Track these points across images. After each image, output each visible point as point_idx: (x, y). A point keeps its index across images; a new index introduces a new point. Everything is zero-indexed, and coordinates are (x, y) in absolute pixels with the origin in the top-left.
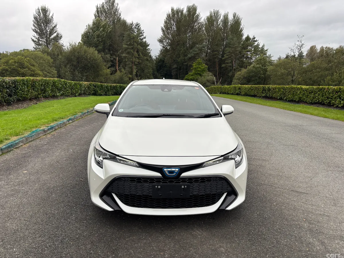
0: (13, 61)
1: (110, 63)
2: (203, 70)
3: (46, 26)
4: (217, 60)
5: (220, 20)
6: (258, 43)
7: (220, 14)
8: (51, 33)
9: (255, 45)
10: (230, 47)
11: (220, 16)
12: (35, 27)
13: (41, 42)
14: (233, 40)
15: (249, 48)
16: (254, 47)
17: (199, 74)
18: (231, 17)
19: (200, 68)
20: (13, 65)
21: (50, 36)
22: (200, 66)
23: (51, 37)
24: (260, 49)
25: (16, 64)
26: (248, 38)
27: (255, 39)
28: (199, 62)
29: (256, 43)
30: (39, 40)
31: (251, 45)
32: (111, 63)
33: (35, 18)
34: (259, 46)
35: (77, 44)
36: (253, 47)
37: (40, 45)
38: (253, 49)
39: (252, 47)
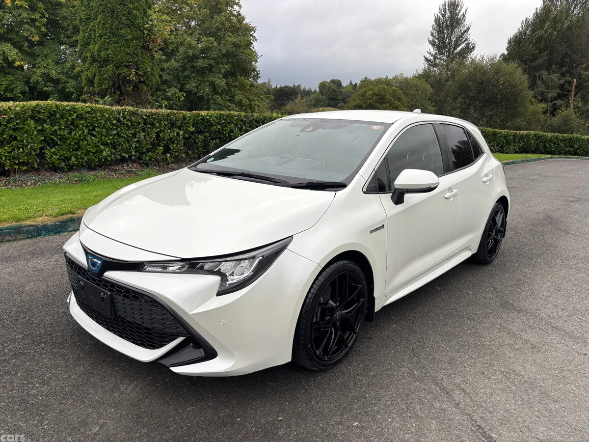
0: (371, 92)
1: (556, 91)
3: (452, 32)
8: (457, 45)
12: (434, 36)
13: (437, 61)
20: (371, 99)
21: (455, 48)
23: (455, 51)
25: (375, 97)
30: (435, 58)
32: (558, 91)
33: (437, 21)
35: (498, 58)
37: (435, 65)
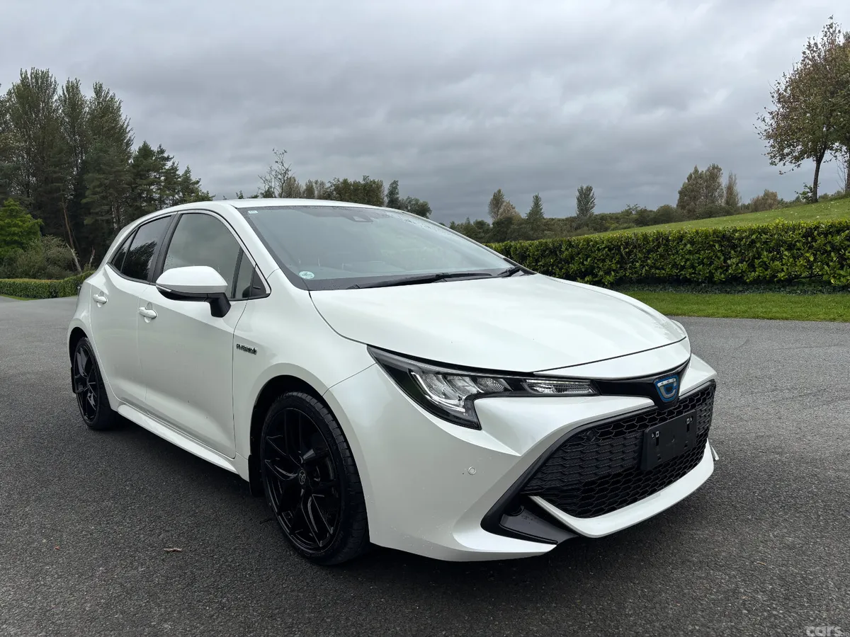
2: (30, 233)
4: (63, 205)
5: (56, 97)
6: (174, 163)
7: (53, 80)
9: (167, 167)
10: (100, 171)
11: (53, 86)
14: (106, 152)
15: (153, 174)
16: (166, 172)
17: (16, 242)
18: (88, 94)
19: (16, 225)
22: (18, 221)
24: (179, 179)
26: (145, 151)
27: (165, 155)
28: (12, 211)
29: (169, 165)
31: (157, 168)
34: (177, 173)
36: (162, 173)
38: (163, 178)
39: (159, 173)
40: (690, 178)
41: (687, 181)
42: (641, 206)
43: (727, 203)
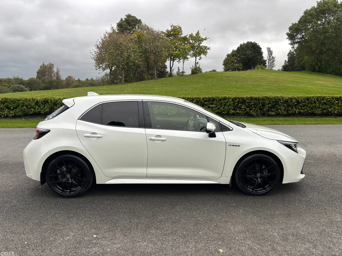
40: (41, 67)
41: (40, 68)
42: (16, 76)
43: (57, 79)
